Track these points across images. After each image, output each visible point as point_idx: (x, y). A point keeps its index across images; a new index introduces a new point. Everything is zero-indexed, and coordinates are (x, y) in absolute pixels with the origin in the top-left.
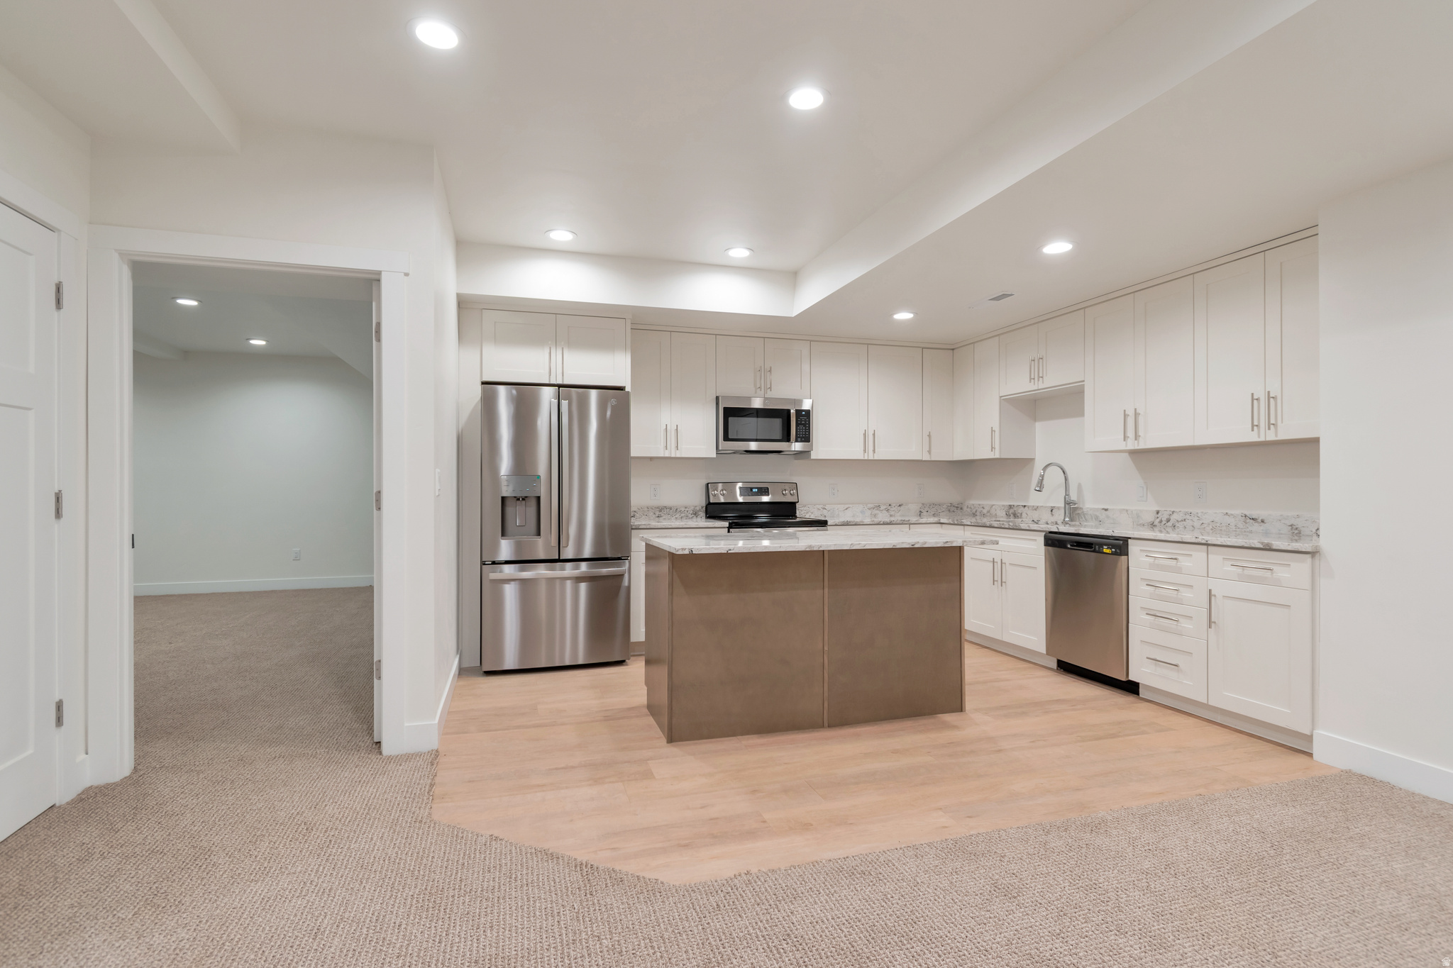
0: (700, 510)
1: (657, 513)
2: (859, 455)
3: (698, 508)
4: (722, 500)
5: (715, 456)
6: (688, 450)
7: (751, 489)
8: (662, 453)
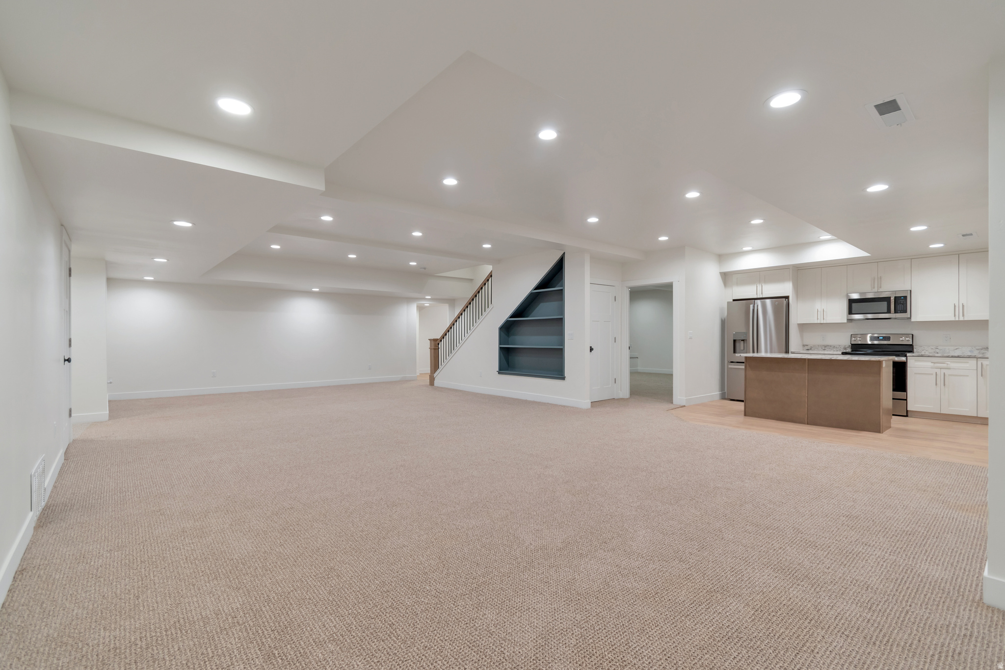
0: (848, 347)
1: (824, 348)
2: (953, 319)
3: (847, 347)
4: (860, 343)
5: (846, 322)
6: (830, 319)
7: (878, 337)
8: (816, 322)
